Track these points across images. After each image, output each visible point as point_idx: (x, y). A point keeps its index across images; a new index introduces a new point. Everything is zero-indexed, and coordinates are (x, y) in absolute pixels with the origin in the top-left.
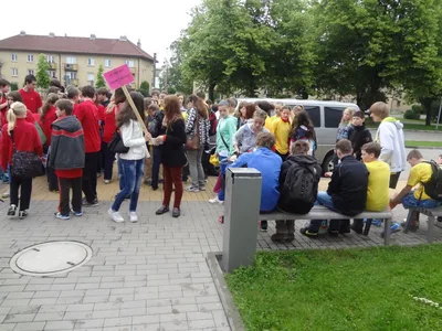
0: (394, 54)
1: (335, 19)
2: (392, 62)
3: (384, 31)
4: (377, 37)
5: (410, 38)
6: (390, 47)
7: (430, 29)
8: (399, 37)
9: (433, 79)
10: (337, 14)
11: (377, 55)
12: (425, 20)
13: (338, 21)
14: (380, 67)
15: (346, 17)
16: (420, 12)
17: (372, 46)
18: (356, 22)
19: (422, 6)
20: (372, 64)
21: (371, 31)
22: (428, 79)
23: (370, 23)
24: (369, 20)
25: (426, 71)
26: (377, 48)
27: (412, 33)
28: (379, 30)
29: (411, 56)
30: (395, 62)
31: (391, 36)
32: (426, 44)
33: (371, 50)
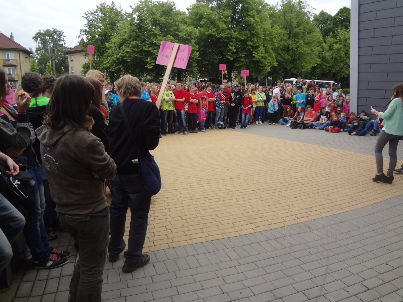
0: (242, 52)
1: (208, 31)
2: (242, 57)
3: (237, 39)
4: (232, 42)
5: (250, 43)
6: (239, 48)
7: (260, 37)
8: (244, 42)
9: (263, 67)
10: (208, 27)
11: (233, 53)
12: (257, 32)
13: (210, 32)
14: (235, 60)
15: (214, 29)
16: (254, 28)
17: (230, 47)
18: (220, 33)
19: (255, 25)
20: (231, 59)
21: (229, 38)
22: (261, 66)
23: (228, 34)
24: (228, 31)
25: (259, 62)
26: (233, 49)
27: (251, 40)
28: (233, 38)
29: (251, 54)
30: (244, 57)
31: (240, 41)
32: (258, 47)
33: (229, 50)
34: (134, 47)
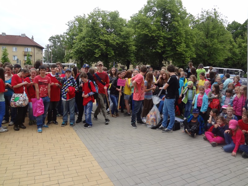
0: (169, 46)
1: (143, 31)
2: (168, 50)
3: (164, 37)
4: (161, 39)
5: (174, 40)
6: (166, 44)
7: (182, 36)
8: (170, 39)
9: (185, 58)
10: (144, 29)
11: (161, 47)
12: (180, 33)
13: (144, 32)
14: (163, 52)
15: (148, 30)
16: (178, 30)
17: (159, 43)
18: (152, 33)
19: (178, 27)
20: (160, 51)
21: (158, 37)
22: (183, 57)
23: (158, 33)
24: (157, 32)
25: (181, 54)
26: (161, 44)
27: (175, 38)
28: (162, 37)
29: (175, 48)
30: (169, 50)
31: (167, 39)
32: (181, 43)
33: (159, 45)
34: (87, 42)
